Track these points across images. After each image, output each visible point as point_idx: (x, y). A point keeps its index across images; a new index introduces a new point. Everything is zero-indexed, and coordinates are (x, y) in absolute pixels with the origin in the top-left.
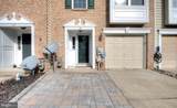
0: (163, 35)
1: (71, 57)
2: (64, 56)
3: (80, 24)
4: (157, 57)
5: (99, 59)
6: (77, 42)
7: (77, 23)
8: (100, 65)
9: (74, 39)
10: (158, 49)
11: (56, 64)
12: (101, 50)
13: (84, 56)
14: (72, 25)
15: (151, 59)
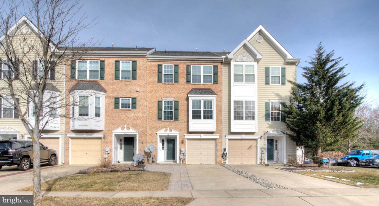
0: (229, 140)
1: (161, 155)
2: (157, 154)
3: (168, 132)
4: (224, 155)
5: (182, 157)
6: (166, 144)
7: (166, 130)
8: (183, 161)
9: (163, 141)
10: (225, 150)
11: (151, 159)
12: (183, 150)
13: (171, 155)
14: (162, 132)
15: (220, 157)
